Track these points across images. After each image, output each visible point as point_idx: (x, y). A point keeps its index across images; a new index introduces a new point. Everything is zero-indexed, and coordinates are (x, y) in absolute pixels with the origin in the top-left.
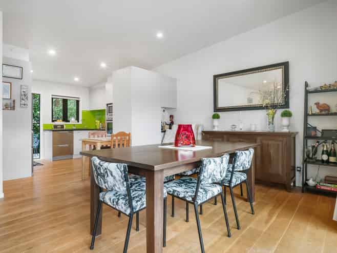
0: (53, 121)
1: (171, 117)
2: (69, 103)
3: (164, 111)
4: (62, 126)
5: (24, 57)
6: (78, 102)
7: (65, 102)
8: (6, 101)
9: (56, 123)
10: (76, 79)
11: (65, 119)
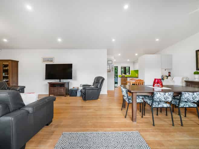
0: (121, 74)
1: (169, 73)
2: (126, 68)
3: (165, 70)
4: (124, 76)
5: (112, 58)
6: (129, 68)
7: (125, 68)
8: (108, 70)
9: (122, 75)
10: (128, 60)
11: (125, 74)
